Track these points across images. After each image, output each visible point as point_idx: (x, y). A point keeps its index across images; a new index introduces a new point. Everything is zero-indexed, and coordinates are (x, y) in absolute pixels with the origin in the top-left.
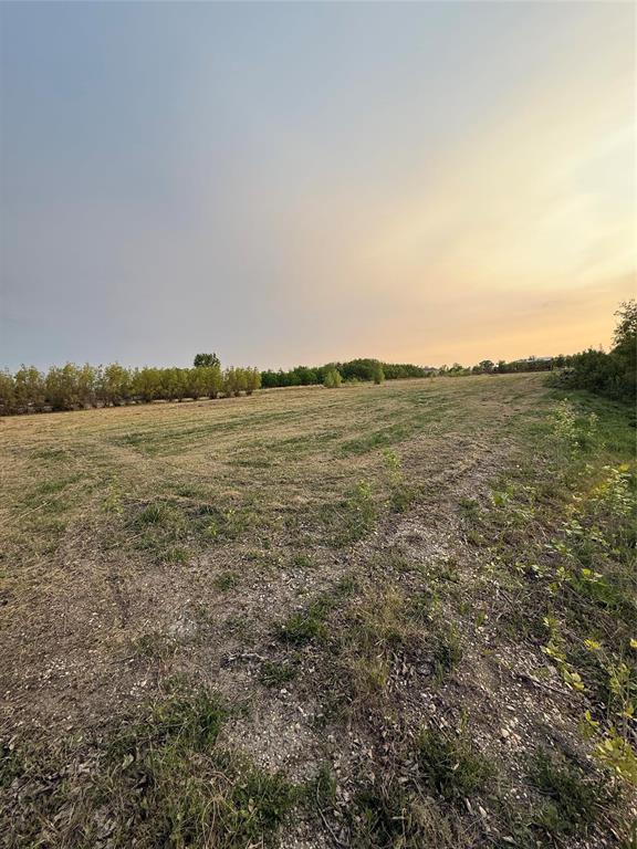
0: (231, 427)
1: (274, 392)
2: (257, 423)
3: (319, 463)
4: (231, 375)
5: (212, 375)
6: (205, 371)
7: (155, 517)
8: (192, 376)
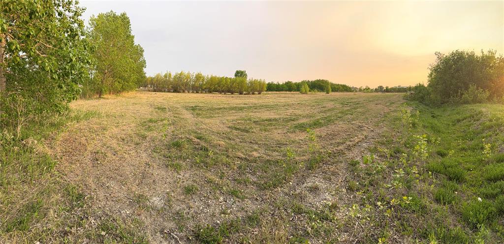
0: (241, 109)
1: (272, 94)
2: (255, 109)
3: (277, 134)
4: (251, 82)
5: (242, 82)
6: (239, 79)
7: (178, 145)
8: (233, 81)
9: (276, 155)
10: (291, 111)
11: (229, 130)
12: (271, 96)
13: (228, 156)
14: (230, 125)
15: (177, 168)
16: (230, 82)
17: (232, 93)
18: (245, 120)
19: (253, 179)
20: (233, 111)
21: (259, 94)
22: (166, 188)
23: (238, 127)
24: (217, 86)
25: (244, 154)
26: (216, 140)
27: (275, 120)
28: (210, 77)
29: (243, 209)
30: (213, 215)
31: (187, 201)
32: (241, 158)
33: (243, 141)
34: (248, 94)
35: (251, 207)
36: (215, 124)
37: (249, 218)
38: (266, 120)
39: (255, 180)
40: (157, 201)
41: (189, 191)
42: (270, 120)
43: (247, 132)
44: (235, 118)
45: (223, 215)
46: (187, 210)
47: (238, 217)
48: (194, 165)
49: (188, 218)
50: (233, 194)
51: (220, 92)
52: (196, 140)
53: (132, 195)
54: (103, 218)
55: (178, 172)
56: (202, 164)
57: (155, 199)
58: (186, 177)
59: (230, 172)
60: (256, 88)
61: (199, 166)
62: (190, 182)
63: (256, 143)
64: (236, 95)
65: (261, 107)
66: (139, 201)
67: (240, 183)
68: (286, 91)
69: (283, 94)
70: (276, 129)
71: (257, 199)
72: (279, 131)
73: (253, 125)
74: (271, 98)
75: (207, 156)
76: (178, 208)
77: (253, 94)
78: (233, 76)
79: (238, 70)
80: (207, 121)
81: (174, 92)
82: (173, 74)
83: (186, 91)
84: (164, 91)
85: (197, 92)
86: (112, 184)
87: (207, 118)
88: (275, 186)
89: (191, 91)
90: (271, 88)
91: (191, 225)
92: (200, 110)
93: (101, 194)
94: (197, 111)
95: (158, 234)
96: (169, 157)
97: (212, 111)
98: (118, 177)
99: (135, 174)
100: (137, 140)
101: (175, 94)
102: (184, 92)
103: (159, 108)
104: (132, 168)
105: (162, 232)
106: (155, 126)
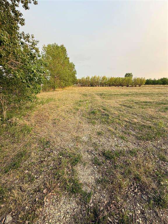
0: (127, 95)
1: (149, 86)
2: (136, 95)
3: (151, 111)
4: (135, 80)
5: (129, 80)
6: (127, 78)
7: (93, 113)
8: (123, 80)
9: (149, 123)
10: (163, 98)
11: (120, 106)
12: (148, 87)
13: (119, 120)
14: (121, 103)
15: (94, 123)
16: (122, 80)
17: (122, 86)
18: (130, 101)
19: (134, 133)
20: (123, 96)
21: (140, 86)
22: (89, 132)
23: (125, 105)
24: (114, 82)
25: (129, 120)
26: (113, 111)
27: (150, 102)
28: (110, 78)
29: (127, 146)
30: (111, 146)
31: (99, 138)
32: (127, 121)
33: (128, 112)
34: (132, 86)
35: (132, 147)
36: (112, 103)
37: (131, 151)
38: (143, 102)
39: (135, 133)
40: (85, 139)
41: (99, 134)
42: (146, 102)
43: (131, 108)
44: (124, 100)
45: (116, 147)
46: (99, 142)
47: (124, 150)
48: (102, 122)
49: (99, 146)
50: (122, 138)
51: (115, 86)
52: (103, 110)
53: (73, 137)
54: (60, 150)
55: (94, 125)
56: (106, 122)
57: (84, 137)
58: (98, 127)
59: (120, 127)
60: (138, 83)
61: (104, 123)
62: (100, 130)
63: (136, 115)
64: (125, 87)
65: (140, 94)
66: (77, 139)
67: (125, 133)
68: (161, 84)
69: (157, 86)
70: (150, 108)
71: (135, 143)
72: (152, 110)
73: (135, 104)
74: (148, 89)
75: (108, 118)
76: (95, 141)
77: (135, 86)
78: (123, 77)
79: (127, 73)
80: (108, 101)
81: (91, 86)
82: (90, 77)
83: (97, 86)
84: (86, 86)
85: (103, 86)
86: (64, 133)
87: (108, 99)
88: (147, 140)
89: (100, 86)
90: (149, 82)
91: (101, 148)
92: (105, 95)
93: (59, 139)
94: (103, 96)
95: (86, 152)
96: (90, 118)
97: (111, 96)
98: (66, 130)
99: (74, 128)
100: (74, 111)
101: (91, 87)
102: (96, 86)
103: (84, 95)
104: (73, 125)
105: (88, 151)
106: (82, 104)
